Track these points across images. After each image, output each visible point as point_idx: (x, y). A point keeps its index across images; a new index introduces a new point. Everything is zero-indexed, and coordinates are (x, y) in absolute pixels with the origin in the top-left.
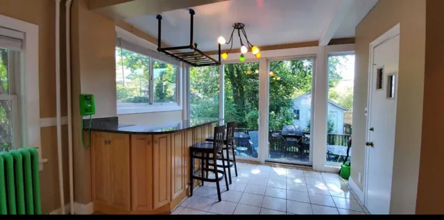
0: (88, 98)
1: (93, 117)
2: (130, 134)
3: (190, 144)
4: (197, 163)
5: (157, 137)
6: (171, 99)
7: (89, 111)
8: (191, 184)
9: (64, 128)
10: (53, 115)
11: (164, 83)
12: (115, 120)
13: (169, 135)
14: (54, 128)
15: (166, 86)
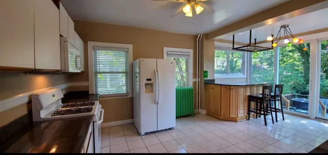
0: (206, 72)
1: (208, 79)
2: (221, 85)
3: (248, 94)
4: (253, 104)
5: (232, 87)
6: (239, 71)
7: (207, 76)
8: (249, 114)
9: (199, 82)
10: (196, 78)
11: (235, 60)
12: (213, 80)
13: (237, 87)
14: (196, 82)
15: (236, 62)
